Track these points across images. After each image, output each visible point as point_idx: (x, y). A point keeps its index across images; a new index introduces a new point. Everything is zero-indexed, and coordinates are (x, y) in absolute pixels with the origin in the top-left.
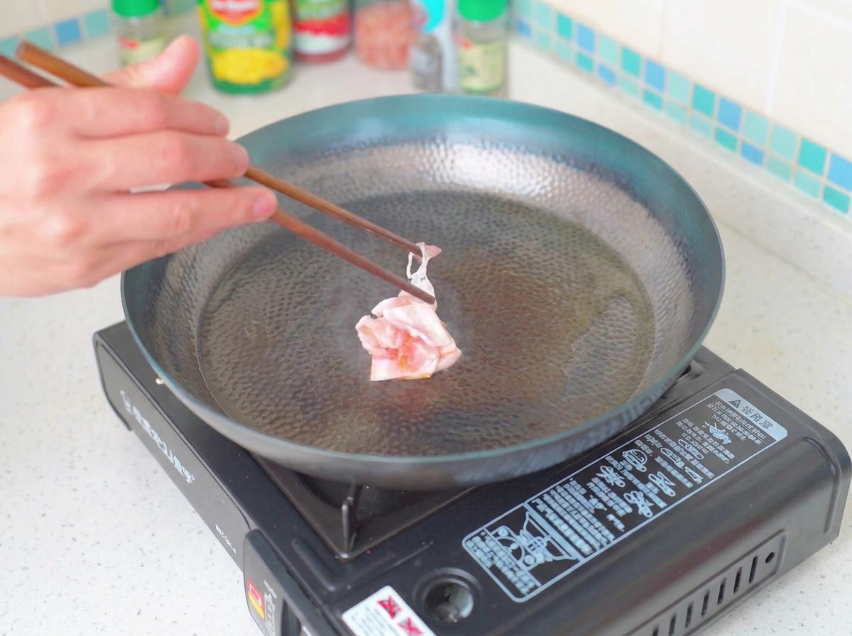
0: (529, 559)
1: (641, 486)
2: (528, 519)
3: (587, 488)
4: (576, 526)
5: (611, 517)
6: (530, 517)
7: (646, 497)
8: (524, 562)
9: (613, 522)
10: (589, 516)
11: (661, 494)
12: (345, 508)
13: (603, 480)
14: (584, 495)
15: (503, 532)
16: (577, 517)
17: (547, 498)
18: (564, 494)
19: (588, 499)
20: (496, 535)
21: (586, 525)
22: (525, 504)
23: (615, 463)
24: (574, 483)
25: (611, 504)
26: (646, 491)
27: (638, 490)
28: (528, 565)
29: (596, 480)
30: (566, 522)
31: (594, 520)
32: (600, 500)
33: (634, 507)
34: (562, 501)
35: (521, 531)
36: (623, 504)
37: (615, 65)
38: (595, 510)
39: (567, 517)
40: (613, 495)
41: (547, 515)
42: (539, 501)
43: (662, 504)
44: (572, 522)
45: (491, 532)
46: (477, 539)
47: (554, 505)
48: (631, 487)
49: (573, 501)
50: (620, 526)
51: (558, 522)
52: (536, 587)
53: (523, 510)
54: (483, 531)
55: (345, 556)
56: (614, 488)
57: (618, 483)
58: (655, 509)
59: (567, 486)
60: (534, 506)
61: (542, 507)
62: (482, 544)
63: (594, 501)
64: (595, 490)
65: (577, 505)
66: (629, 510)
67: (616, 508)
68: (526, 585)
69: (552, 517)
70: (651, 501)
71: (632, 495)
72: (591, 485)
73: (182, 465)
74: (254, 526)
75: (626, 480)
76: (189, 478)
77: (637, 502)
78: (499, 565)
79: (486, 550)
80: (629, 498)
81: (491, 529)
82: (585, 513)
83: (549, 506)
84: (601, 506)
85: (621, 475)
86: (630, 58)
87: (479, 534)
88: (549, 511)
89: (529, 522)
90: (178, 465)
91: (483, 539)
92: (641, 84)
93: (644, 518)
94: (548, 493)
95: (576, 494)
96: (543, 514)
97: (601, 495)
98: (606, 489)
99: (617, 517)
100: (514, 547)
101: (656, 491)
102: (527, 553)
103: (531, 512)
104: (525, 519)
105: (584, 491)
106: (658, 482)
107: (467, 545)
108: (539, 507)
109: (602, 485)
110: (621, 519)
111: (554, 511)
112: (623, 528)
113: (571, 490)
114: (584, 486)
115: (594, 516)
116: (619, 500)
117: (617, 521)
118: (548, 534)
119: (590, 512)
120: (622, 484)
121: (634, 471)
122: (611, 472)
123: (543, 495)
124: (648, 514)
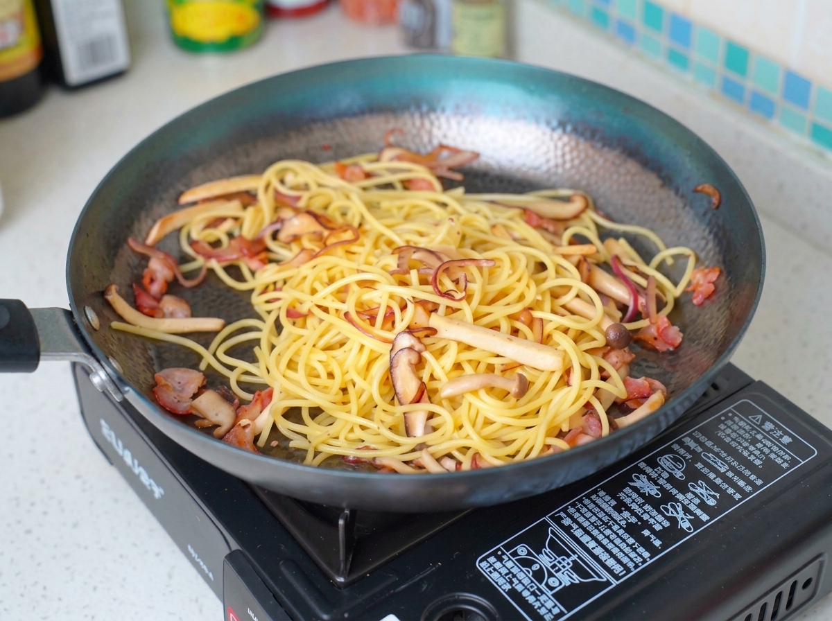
0: (552, 581)
1: (680, 497)
2: (550, 535)
3: (617, 499)
4: (605, 542)
5: (646, 533)
6: (553, 532)
7: (686, 510)
8: (547, 585)
9: (649, 538)
10: (621, 532)
11: (703, 506)
12: (341, 522)
13: (635, 490)
14: (614, 508)
15: (522, 551)
16: (608, 532)
17: (571, 510)
18: (591, 506)
19: (620, 512)
20: (515, 554)
21: (618, 541)
22: (547, 518)
23: (649, 470)
24: (602, 493)
25: (645, 517)
26: (686, 502)
27: (677, 501)
28: (551, 588)
29: (627, 490)
30: (595, 539)
31: (626, 536)
32: (633, 513)
33: (673, 521)
34: (588, 515)
35: (543, 549)
36: (660, 518)
37: (635, 20)
38: (628, 524)
39: (595, 532)
40: (647, 507)
41: (572, 531)
42: (563, 515)
43: (705, 517)
44: (600, 537)
45: (508, 551)
46: (492, 559)
47: (581, 520)
48: (667, 498)
49: (601, 515)
50: (657, 543)
51: (585, 539)
52: (561, 614)
53: (545, 525)
54: (499, 549)
55: (341, 580)
56: (648, 499)
57: (653, 493)
58: (696, 522)
59: (593, 497)
60: (558, 520)
61: (567, 522)
62: (498, 565)
63: (626, 514)
64: (628, 501)
65: (606, 519)
66: (667, 524)
67: (652, 521)
68: (550, 611)
69: (578, 533)
70: (691, 513)
71: (669, 507)
72: (621, 496)
73: (150, 477)
74: (235, 546)
75: (662, 489)
76: (158, 492)
77: (675, 515)
78: (519, 588)
79: (504, 571)
80: (667, 510)
81: (508, 547)
82: (615, 527)
83: (575, 521)
84: (634, 520)
85: (657, 484)
86: (652, 11)
87: (494, 554)
88: (574, 526)
89: (551, 538)
91: (500, 559)
92: (664, 41)
93: (683, 533)
94: (573, 505)
95: (604, 506)
96: (567, 529)
97: (634, 506)
98: (641, 501)
99: (653, 531)
100: (535, 567)
101: (697, 501)
102: (551, 575)
103: (554, 526)
104: (548, 535)
105: (613, 503)
106: (699, 491)
107: (482, 566)
108: (563, 522)
109: (635, 496)
110: (658, 535)
111: (581, 526)
112: (660, 545)
113: (599, 501)
114: (614, 497)
115: (626, 530)
116: (654, 513)
117: (653, 537)
118: (574, 553)
119: (621, 527)
120: (657, 494)
121: (671, 480)
122: (645, 480)
123: (567, 508)
124: (689, 529)
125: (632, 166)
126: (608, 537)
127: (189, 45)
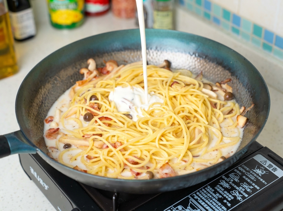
1: (237, 188)
2: (190, 202)
3: (214, 189)
4: (210, 204)
5: (225, 201)
6: (191, 201)
7: (240, 193)
9: (226, 203)
10: (216, 201)
11: (246, 191)
12: (114, 198)
13: (221, 186)
14: (213, 192)
15: (180, 208)
16: (211, 201)
17: (198, 193)
18: (205, 192)
19: (215, 194)
20: (177, 209)
21: (215, 204)
22: (189, 196)
23: (226, 179)
24: (209, 187)
25: (225, 195)
26: (240, 190)
27: (236, 190)
29: (218, 186)
30: (207, 203)
31: (218, 202)
32: (220, 194)
33: (235, 197)
34: (204, 195)
35: (188, 207)
36: (230, 196)
37: (220, 16)
38: (218, 198)
39: (207, 201)
40: (226, 192)
41: (198, 201)
42: (194, 195)
43: (246, 196)
44: (209, 203)
45: (175, 208)
47: (201, 196)
48: (233, 189)
49: (209, 195)
50: (229, 205)
51: (203, 204)
53: (188, 199)
54: (172, 207)
56: (226, 189)
57: (227, 187)
58: (243, 197)
59: (206, 188)
60: (193, 197)
61: (196, 197)
63: (218, 194)
64: (218, 190)
65: (211, 196)
66: (233, 198)
67: (227, 197)
69: (201, 201)
70: (242, 194)
71: (233, 192)
72: (216, 188)
73: (43, 182)
74: (75, 207)
75: (231, 185)
76: (46, 187)
77: (236, 195)
80: (233, 193)
81: (175, 206)
82: (214, 199)
83: (199, 197)
84: (221, 197)
85: (229, 184)
86: (226, 14)
87: (170, 209)
88: (199, 199)
89: (191, 203)
90: (41, 182)
91: (172, 210)
92: (230, 24)
93: (239, 201)
94: (199, 191)
95: (210, 191)
96: (196, 200)
97: (221, 192)
98: (223, 190)
99: (228, 201)
101: (244, 190)
103: (191, 199)
104: (189, 202)
105: (213, 190)
106: (244, 186)
109: (221, 188)
110: (229, 202)
111: (201, 199)
112: (230, 206)
113: (208, 190)
114: (213, 188)
115: (218, 200)
116: (228, 194)
117: (228, 203)
118: (199, 208)
119: (216, 199)
120: (229, 187)
121: (234, 182)
122: (225, 182)
123: (196, 192)
124: (241, 200)
125: (220, 68)
126: (211, 203)
127: (57, 26)
